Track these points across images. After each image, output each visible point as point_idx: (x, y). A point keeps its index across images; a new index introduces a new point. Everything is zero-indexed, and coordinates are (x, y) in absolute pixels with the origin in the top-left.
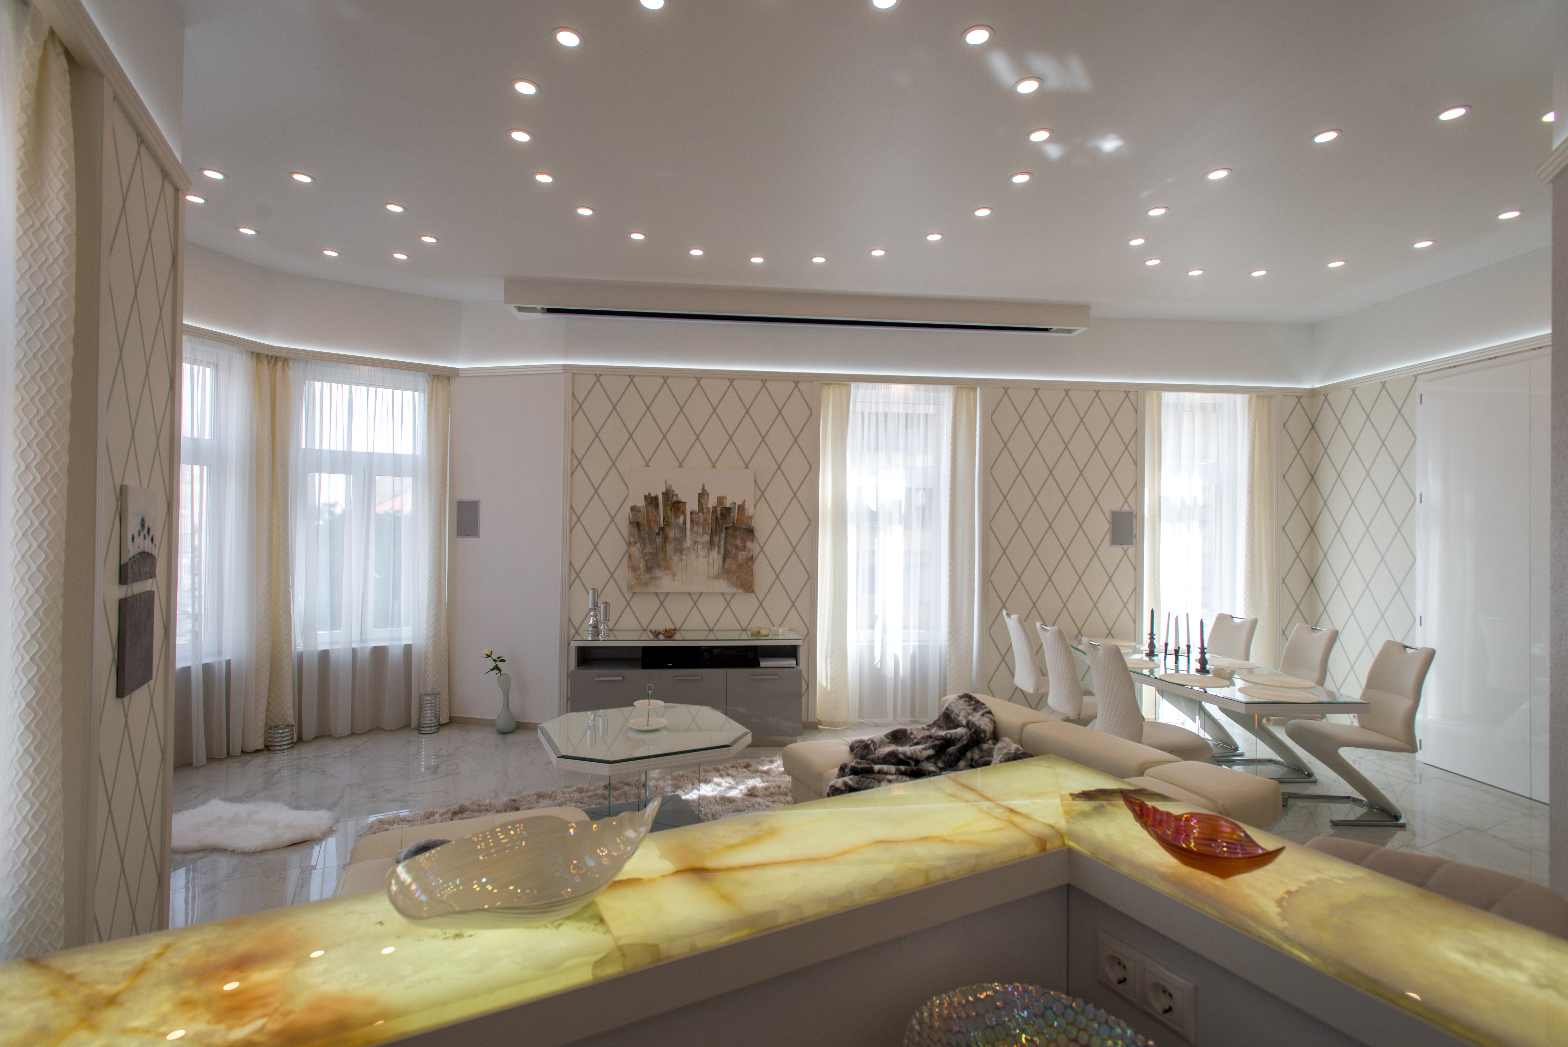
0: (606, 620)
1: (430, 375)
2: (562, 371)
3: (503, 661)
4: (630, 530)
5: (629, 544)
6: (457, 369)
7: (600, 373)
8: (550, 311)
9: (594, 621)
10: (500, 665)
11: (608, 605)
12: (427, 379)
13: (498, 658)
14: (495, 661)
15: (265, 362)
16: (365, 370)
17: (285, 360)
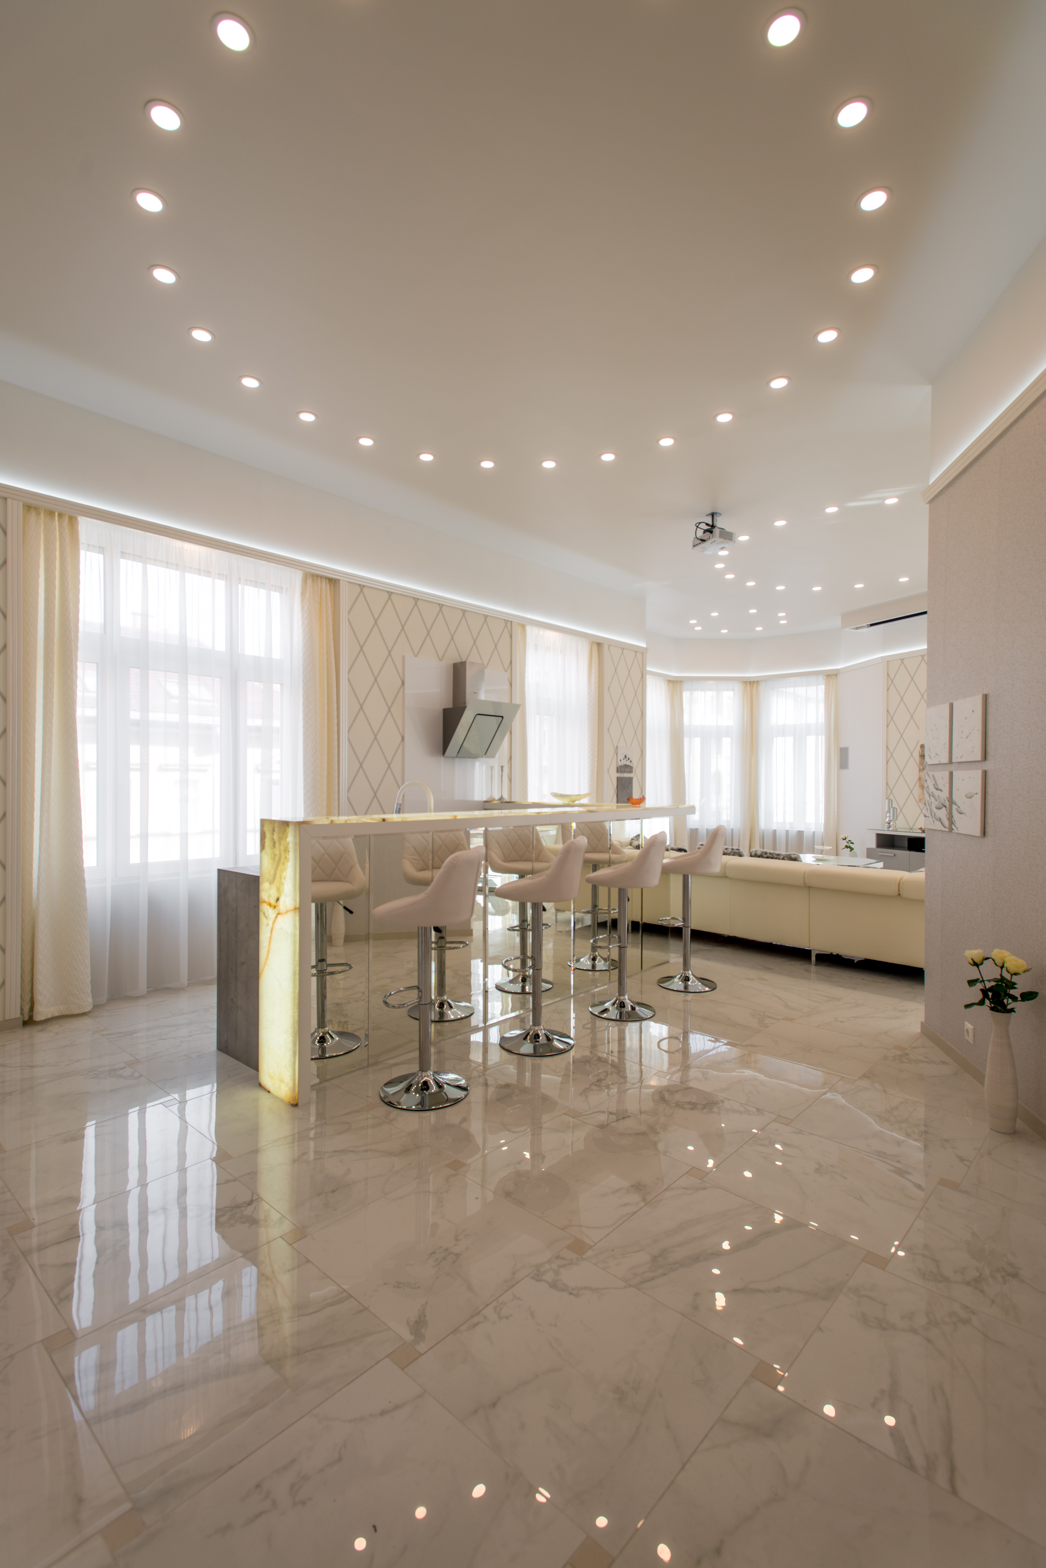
0: (894, 819)
1: (825, 675)
2: (881, 661)
3: (852, 843)
4: (920, 761)
5: (920, 770)
6: (838, 670)
7: (904, 657)
8: (872, 625)
9: (889, 820)
10: (851, 845)
11: (895, 809)
12: (824, 678)
13: (850, 841)
14: (848, 842)
15: (749, 685)
16: (793, 679)
17: (758, 682)
